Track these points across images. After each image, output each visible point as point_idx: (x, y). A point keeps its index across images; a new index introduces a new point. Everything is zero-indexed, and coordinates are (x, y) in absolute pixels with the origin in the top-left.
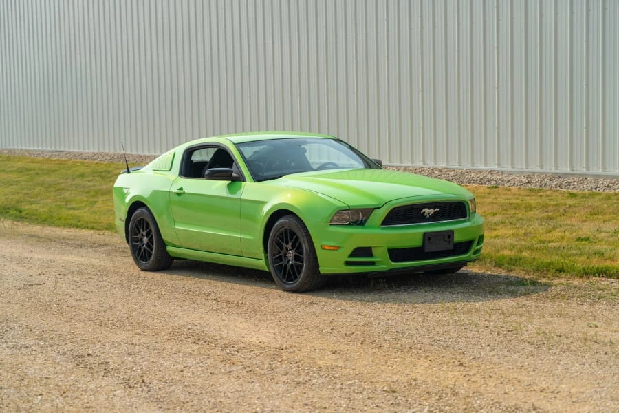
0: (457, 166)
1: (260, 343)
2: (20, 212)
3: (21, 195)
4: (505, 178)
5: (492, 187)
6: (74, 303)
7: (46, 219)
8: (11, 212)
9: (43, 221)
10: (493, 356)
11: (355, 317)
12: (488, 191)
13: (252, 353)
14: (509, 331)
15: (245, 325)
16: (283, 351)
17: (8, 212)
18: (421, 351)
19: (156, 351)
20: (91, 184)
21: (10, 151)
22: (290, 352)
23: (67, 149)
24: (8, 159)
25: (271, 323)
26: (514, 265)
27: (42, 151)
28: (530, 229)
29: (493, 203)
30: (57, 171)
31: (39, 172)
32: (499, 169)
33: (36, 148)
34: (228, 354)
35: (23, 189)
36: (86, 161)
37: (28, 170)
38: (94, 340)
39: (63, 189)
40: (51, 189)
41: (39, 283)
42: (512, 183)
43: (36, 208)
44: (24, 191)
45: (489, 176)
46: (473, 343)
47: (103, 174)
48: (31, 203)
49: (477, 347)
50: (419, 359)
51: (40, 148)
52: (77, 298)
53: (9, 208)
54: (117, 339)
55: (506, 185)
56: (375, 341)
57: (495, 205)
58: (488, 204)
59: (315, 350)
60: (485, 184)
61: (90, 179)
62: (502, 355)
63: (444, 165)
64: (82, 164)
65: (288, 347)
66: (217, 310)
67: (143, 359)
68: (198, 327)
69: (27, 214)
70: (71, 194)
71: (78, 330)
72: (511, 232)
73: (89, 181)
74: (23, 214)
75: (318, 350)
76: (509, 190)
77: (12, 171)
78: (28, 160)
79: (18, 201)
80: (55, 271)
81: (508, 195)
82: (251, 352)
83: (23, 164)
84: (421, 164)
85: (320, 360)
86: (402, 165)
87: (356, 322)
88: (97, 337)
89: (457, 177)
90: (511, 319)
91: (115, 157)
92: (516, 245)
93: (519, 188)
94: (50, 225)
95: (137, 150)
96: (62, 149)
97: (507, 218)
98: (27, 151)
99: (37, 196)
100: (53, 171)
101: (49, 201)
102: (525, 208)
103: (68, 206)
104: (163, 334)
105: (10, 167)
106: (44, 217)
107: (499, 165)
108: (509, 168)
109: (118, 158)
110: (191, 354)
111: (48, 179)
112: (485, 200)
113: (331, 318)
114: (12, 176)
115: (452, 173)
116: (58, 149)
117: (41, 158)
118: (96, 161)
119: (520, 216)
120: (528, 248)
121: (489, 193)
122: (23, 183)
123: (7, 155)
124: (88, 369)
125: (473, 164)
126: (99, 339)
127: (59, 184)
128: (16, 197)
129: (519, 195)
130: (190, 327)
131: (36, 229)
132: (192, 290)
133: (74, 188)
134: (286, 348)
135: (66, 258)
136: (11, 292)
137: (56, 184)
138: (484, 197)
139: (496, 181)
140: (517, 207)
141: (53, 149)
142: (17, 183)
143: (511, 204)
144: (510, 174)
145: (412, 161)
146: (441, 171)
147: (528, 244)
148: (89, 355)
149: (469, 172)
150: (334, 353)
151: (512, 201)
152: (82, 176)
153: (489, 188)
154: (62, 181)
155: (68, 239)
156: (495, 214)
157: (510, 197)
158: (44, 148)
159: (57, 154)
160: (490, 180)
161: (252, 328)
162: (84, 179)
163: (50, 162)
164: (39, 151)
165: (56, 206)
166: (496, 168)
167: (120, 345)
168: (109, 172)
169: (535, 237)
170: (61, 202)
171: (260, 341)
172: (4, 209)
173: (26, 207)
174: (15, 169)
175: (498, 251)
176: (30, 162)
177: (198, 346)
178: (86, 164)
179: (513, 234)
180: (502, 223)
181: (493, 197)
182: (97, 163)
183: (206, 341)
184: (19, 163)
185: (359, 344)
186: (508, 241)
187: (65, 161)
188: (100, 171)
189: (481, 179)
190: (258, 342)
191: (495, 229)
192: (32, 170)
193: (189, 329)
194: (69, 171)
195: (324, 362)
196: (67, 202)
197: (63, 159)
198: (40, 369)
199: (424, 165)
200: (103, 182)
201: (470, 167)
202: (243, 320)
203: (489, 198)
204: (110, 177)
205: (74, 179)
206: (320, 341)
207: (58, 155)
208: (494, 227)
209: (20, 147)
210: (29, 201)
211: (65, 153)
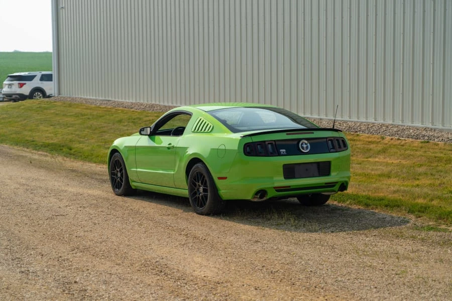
0: (400, 123)
1: (205, 277)
2: (71, 149)
3: (74, 135)
4: (435, 135)
5: (425, 142)
6: (82, 234)
7: (88, 156)
8: (64, 150)
9: (85, 157)
10: (376, 297)
11: (285, 255)
12: (421, 145)
13: (196, 286)
14: (397, 274)
15: (199, 260)
16: (219, 285)
17: (62, 149)
18: (322, 290)
19: (125, 281)
20: (126, 128)
21: (73, 99)
22: (224, 287)
23: (113, 99)
24: (70, 106)
25: (220, 258)
26: (423, 212)
27: (96, 100)
28: (445, 180)
29: (422, 156)
30: (103, 116)
31: (91, 117)
32: (433, 127)
33: (91, 97)
34: (178, 285)
35: (75, 131)
36: (126, 109)
37: (82, 115)
38: (84, 269)
39: (104, 132)
40: (96, 131)
41: (64, 214)
42: (441, 139)
43: (82, 147)
44: (77, 133)
45: (424, 133)
46: (365, 285)
47: (135, 121)
48: (80, 142)
49: (367, 288)
50: (318, 298)
51: (94, 98)
52: (86, 229)
53: (63, 146)
54: (101, 268)
55: (436, 140)
56: (291, 279)
57: (423, 158)
58: (418, 156)
59: (243, 285)
60: (420, 139)
61: (125, 124)
62: (383, 297)
63: (391, 122)
64: (122, 111)
65: (224, 282)
66: (184, 245)
67: (113, 288)
68: (164, 260)
69: (75, 152)
70: (110, 136)
71: (76, 259)
72: (429, 182)
73: (124, 126)
74: (72, 152)
75: (245, 286)
76: (438, 145)
77: (71, 116)
78: (84, 107)
79: (71, 141)
80: (78, 204)
81: (435, 149)
82: (196, 284)
83: (80, 110)
84: (373, 121)
85: (244, 295)
86: (359, 120)
87: (283, 261)
88: (87, 266)
89: (399, 133)
90: (403, 263)
91: (147, 106)
92: (430, 194)
93: (445, 144)
94: (90, 161)
95: (164, 102)
96: (110, 99)
97: (430, 169)
98: (85, 99)
99: (85, 137)
100: (101, 117)
101: (93, 141)
102: (446, 161)
103: (106, 146)
104: (137, 265)
105: (70, 113)
106: (87, 154)
107: (433, 123)
108: (441, 127)
109: (149, 107)
110: (149, 285)
111: (95, 123)
112: (417, 153)
113: (267, 256)
114: (70, 120)
115: (395, 129)
116: (107, 99)
117: (93, 106)
118: (133, 109)
119: (440, 168)
120: (438, 197)
121: (422, 147)
122: (77, 126)
123: (69, 103)
124: (70, 295)
125: (412, 122)
126: (87, 268)
127: (102, 127)
128: (70, 137)
129: (444, 149)
130: (158, 260)
131: (78, 165)
132: (173, 225)
133: (112, 131)
134: (222, 283)
135: (90, 192)
136: (41, 222)
137: (100, 128)
138: (416, 151)
139: (428, 137)
140: (440, 160)
141: (103, 98)
142: (73, 125)
143: (435, 157)
144: (441, 131)
145: (367, 118)
146: (387, 127)
147: (439, 193)
148: (75, 282)
149: (409, 128)
150: (256, 289)
151: (437, 155)
152: (120, 121)
153: (422, 142)
154: (105, 125)
155: (99, 174)
156: (421, 165)
157: (437, 151)
158: (97, 98)
159: (105, 102)
160: (424, 136)
161: (205, 263)
162: (122, 124)
163: (99, 109)
164: (93, 99)
165: (97, 146)
166: (430, 126)
167: (101, 274)
168: (140, 119)
169: (447, 187)
170: (101, 142)
171: (206, 275)
172: (60, 146)
173: (76, 146)
174: (74, 114)
175: (415, 199)
176: (85, 109)
177: (158, 278)
178: (125, 112)
179: (431, 184)
180: (425, 174)
181: (424, 150)
182: (133, 111)
183: (165, 274)
184: (77, 109)
185: (279, 282)
186: (425, 190)
187: (110, 108)
188: (134, 118)
189: (417, 135)
190: (203, 276)
191: (418, 179)
192: (85, 115)
193: (157, 262)
194: (112, 117)
195: (246, 297)
196: (106, 142)
197: (109, 107)
198: (35, 293)
199: (375, 122)
200: (134, 127)
201: (410, 124)
202: (200, 254)
203: (420, 151)
204: (140, 123)
205: (114, 124)
206: (250, 277)
207: (107, 104)
208: (417, 177)
209: (80, 96)
210: (79, 141)
211: (111, 102)
